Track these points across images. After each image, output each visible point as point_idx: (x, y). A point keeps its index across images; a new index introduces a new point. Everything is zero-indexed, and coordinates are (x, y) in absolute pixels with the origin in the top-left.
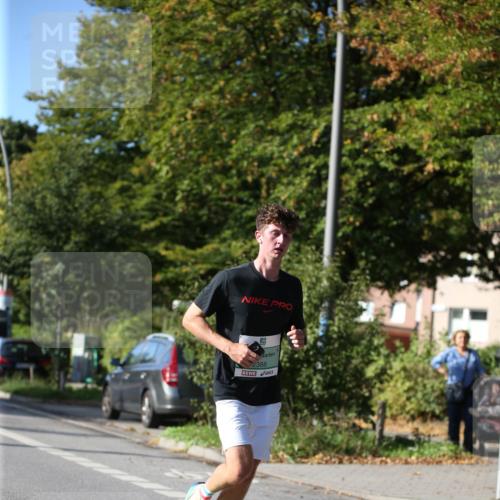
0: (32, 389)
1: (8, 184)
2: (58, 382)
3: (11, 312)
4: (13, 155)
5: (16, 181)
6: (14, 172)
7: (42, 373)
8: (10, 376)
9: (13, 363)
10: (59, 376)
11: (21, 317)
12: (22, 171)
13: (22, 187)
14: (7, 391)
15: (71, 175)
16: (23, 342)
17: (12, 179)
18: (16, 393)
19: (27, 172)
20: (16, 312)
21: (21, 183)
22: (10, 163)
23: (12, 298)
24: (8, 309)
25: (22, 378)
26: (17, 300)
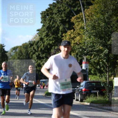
0: (98, 101)
1: (84, 19)
2: (109, 97)
3: (88, 70)
4: (85, 7)
5: (87, 17)
6: (86, 14)
7: (102, 94)
8: (89, 96)
9: (90, 91)
10: (109, 95)
11: (92, 72)
12: (89, 13)
13: (89, 19)
14: (88, 102)
15: (109, 13)
16: (94, 82)
17: (85, 17)
18: (92, 102)
19: (91, 13)
20: (90, 70)
21: (89, 18)
22: (84, 10)
23: (88, 65)
24: (86, 69)
25: (94, 96)
26: (90, 65)
